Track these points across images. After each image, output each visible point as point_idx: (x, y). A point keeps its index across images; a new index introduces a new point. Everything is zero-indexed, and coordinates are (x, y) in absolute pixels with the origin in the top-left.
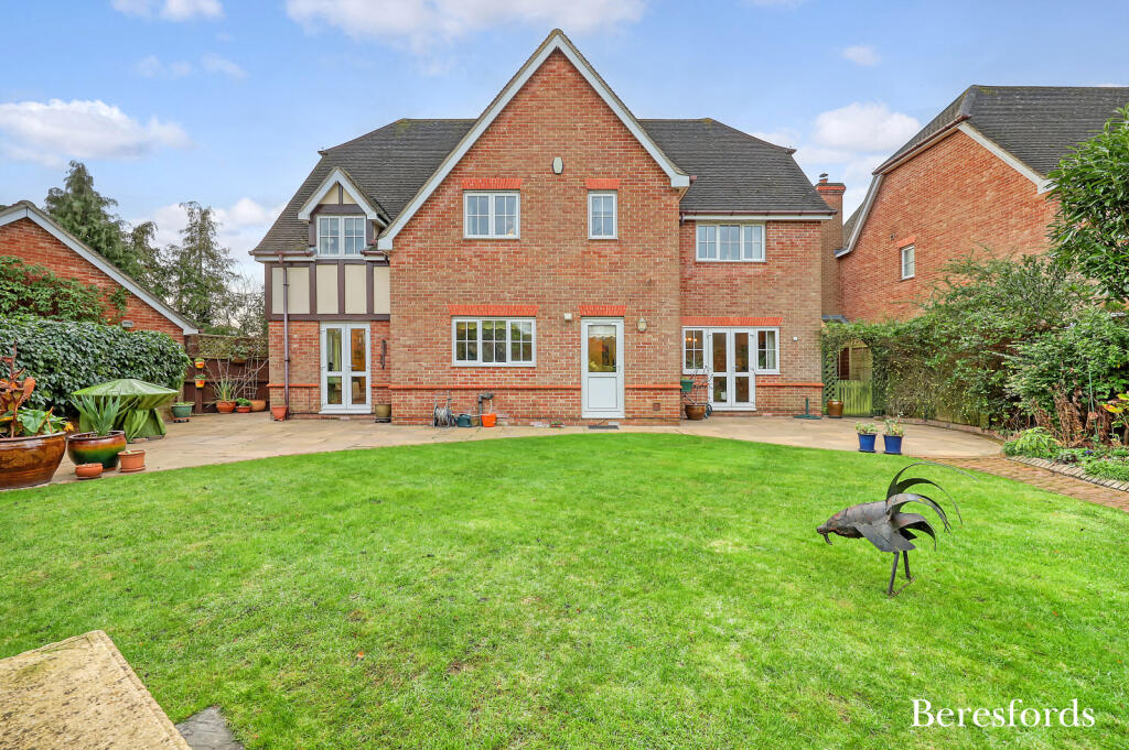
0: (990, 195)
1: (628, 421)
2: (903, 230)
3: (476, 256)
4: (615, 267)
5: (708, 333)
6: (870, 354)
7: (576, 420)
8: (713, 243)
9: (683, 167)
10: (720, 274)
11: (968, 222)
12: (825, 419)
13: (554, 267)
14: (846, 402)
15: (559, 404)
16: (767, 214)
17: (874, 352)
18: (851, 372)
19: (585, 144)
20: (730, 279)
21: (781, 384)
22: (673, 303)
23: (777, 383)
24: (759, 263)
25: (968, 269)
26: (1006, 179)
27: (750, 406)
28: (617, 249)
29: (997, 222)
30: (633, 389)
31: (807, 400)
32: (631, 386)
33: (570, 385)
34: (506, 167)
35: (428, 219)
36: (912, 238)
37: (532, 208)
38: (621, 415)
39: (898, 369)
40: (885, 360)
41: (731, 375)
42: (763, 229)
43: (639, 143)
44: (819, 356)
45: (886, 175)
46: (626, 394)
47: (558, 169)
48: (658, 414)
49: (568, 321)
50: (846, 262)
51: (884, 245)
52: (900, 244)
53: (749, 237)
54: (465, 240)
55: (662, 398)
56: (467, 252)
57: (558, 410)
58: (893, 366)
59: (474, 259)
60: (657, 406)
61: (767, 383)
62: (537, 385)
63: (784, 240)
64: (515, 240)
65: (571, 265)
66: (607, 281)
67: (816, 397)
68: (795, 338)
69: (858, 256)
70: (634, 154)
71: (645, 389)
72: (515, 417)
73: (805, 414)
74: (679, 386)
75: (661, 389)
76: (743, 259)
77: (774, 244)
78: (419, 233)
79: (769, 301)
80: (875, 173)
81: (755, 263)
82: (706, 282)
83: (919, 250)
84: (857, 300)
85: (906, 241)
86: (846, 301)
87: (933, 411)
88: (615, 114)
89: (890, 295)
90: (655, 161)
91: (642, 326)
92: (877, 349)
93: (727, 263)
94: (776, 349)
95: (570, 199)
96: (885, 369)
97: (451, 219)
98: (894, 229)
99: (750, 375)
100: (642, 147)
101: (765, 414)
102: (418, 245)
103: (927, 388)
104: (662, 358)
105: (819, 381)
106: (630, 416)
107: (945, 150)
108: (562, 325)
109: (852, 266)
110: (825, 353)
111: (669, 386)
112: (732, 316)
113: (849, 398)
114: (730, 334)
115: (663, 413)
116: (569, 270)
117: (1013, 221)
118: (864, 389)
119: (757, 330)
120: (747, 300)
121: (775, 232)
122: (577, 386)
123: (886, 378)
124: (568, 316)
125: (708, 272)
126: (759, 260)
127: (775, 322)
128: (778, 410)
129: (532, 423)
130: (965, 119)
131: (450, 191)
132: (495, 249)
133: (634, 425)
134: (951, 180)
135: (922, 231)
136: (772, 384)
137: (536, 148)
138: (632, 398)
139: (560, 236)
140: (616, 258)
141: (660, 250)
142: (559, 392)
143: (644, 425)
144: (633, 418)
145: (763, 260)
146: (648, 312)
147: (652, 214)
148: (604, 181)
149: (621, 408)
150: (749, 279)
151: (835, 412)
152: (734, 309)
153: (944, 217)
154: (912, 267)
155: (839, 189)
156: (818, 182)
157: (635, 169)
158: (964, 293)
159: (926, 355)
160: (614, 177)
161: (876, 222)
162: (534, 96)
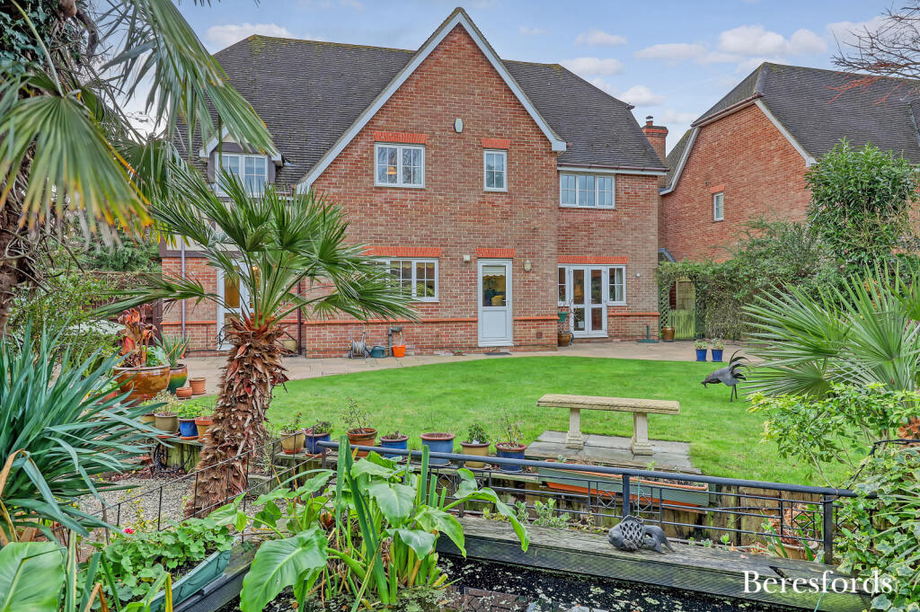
0: (777, 161)
1: (517, 347)
2: (715, 178)
3: (386, 202)
4: (506, 216)
5: (570, 269)
6: (694, 288)
7: (474, 348)
8: (574, 191)
9: (561, 135)
10: (580, 219)
11: (762, 180)
12: (661, 342)
13: (455, 214)
14: (676, 327)
15: (459, 335)
16: (617, 169)
17: (696, 286)
18: (678, 302)
19: (482, 108)
20: (587, 223)
21: (627, 314)
22: (552, 247)
23: (624, 313)
24: (609, 210)
25: (761, 226)
26: (786, 151)
27: (602, 333)
28: (508, 200)
29: (781, 183)
30: (521, 320)
31: (648, 327)
32: (519, 318)
33: (468, 317)
34: (413, 124)
35: (343, 167)
36: (722, 186)
37: (436, 161)
38: (510, 344)
39: (715, 300)
40: (705, 293)
41: (588, 306)
42: (614, 181)
43: (526, 110)
44: (656, 289)
45: (701, 127)
46: (514, 325)
47: (459, 128)
48: (540, 341)
49: (467, 262)
50: (669, 200)
51: (700, 190)
52: (712, 190)
53: (602, 187)
54: (377, 188)
55: (544, 328)
56: (378, 199)
57: (458, 340)
58: (712, 298)
59: (385, 205)
60: (539, 335)
61: (616, 313)
62: (440, 319)
63: (629, 190)
64: (421, 190)
65: (469, 212)
66: (499, 228)
67: (654, 323)
68: (638, 275)
69: (679, 196)
70: (521, 119)
71: (530, 320)
72: (421, 348)
73: (646, 338)
74: (557, 317)
75: (542, 320)
76: (598, 206)
77: (622, 194)
78: (334, 180)
79: (618, 242)
80: (693, 126)
81: (607, 210)
82: (568, 225)
83: (727, 197)
84: (678, 235)
85: (717, 188)
86: (669, 235)
87: (739, 334)
88: (506, 84)
89: (705, 233)
90: (538, 127)
91: (528, 267)
92: (699, 285)
93: (585, 209)
94: (624, 284)
95: (468, 155)
96: (704, 301)
97: (362, 168)
98: (708, 177)
99: (603, 306)
100: (528, 114)
101: (615, 340)
102: (333, 190)
103: (734, 316)
104: (544, 294)
105: (656, 311)
106: (518, 343)
107: (746, 117)
108: (462, 266)
109: (674, 204)
110: (660, 287)
111: (549, 317)
112: (588, 256)
113: (678, 324)
114: (587, 270)
115: (545, 340)
116: (468, 218)
117: (791, 184)
118: (690, 317)
119: (609, 267)
120: (601, 241)
121: (623, 184)
122: (474, 319)
123: (705, 308)
124: (467, 258)
125: (570, 216)
126: (608, 207)
127: (623, 260)
128: (625, 336)
129: (435, 353)
130: (760, 97)
131: (363, 143)
132: (403, 196)
133: (520, 351)
134: (750, 143)
135: (730, 181)
136: (620, 314)
137: (439, 108)
138: (519, 328)
139: (460, 187)
140: (507, 208)
141: (542, 202)
142: (459, 324)
143: (530, 351)
144: (520, 345)
145: (613, 207)
146: (533, 255)
147: (536, 171)
148: (497, 141)
149: (510, 337)
150: (603, 224)
151: (667, 337)
152: (591, 249)
153: (745, 172)
154: (722, 211)
155: (663, 132)
156: (645, 124)
157: (522, 133)
158: (759, 243)
159: (734, 290)
160: (505, 138)
161: (694, 168)
162: (438, 63)
